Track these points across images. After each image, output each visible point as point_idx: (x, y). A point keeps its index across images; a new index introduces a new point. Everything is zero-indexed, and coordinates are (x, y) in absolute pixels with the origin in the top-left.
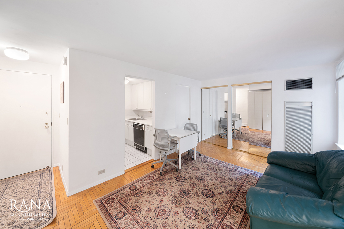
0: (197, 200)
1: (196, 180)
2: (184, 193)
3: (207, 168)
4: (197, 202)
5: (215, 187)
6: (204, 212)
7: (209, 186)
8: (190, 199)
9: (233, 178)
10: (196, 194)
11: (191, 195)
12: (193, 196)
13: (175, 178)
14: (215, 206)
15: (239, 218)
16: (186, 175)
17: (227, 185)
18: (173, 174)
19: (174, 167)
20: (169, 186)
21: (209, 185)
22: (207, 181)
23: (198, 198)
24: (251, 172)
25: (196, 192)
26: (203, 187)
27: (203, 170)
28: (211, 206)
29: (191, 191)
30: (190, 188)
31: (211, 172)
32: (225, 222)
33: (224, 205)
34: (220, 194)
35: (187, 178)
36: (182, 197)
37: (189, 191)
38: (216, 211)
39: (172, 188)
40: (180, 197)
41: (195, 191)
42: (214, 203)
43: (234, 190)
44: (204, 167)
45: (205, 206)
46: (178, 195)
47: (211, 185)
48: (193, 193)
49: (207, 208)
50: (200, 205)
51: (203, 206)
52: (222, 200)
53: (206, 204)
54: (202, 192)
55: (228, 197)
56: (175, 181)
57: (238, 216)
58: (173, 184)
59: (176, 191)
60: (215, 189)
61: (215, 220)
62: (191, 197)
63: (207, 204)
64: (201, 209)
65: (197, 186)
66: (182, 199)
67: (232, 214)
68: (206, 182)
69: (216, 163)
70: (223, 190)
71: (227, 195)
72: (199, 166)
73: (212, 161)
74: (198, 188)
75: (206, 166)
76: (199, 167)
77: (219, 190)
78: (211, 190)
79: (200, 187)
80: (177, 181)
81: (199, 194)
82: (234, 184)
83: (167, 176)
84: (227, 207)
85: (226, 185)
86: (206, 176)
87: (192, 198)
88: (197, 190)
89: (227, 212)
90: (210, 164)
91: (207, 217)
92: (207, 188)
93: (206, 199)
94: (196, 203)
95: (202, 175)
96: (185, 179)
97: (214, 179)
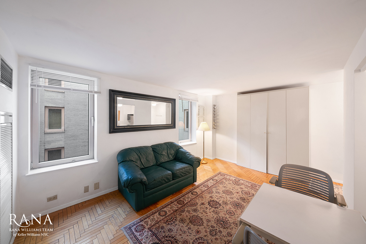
1: (228, 220)
2: (237, 205)
5: (206, 210)
7: (213, 211)
10: (226, 203)
11: (230, 203)
21: (212, 213)
22: (214, 219)
23: (224, 201)
26: (219, 211)
33: (203, 196)
34: (203, 204)
36: (238, 202)
37: (233, 207)
41: (228, 207)
42: (211, 197)
46: (242, 203)
47: (210, 212)
48: (229, 205)
50: (222, 196)
52: (203, 199)
54: (220, 206)
61: (212, 189)
63: (216, 197)
64: (220, 194)
65: (227, 211)
68: (215, 217)
70: (199, 206)
74: (225, 210)
77: (203, 207)
78: (211, 207)
79: (222, 211)
81: (223, 204)
86: (215, 228)
87: (229, 201)
88: (225, 208)
92: (215, 209)
93: (217, 200)
94: (225, 197)
95: (222, 229)
97: (204, 221)
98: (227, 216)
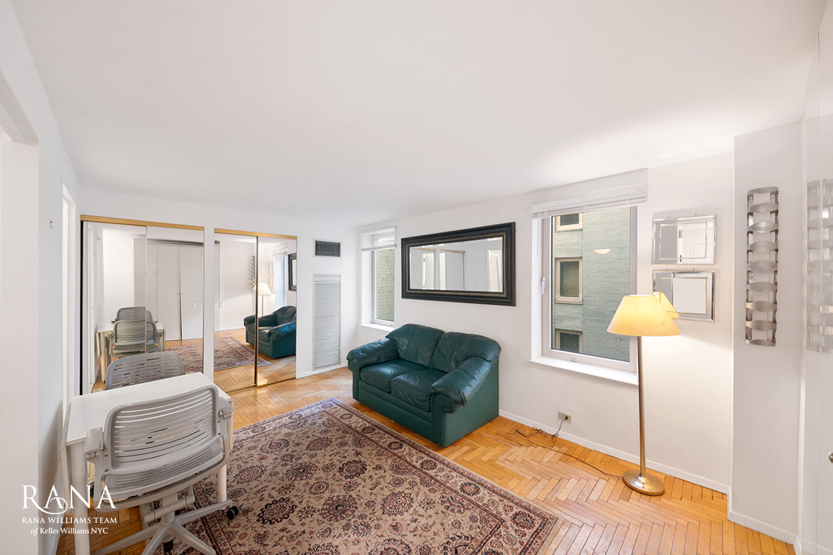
0: (366, 488)
1: (301, 480)
2: (340, 508)
3: (267, 453)
4: (371, 489)
5: (339, 455)
7: (332, 464)
8: (362, 501)
9: (323, 428)
10: (349, 487)
11: (350, 496)
12: (353, 494)
13: (263, 523)
14: (387, 468)
15: (410, 450)
16: (265, 496)
17: (340, 440)
20: (295, 542)
21: (327, 462)
22: (313, 463)
23: (360, 486)
24: (320, 406)
25: (341, 487)
26: (331, 473)
27: (269, 460)
28: (385, 472)
29: (336, 494)
30: (327, 495)
31: (284, 450)
32: (418, 465)
33: (383, 457)
34: (358, 454)
35: (282, 497)
36: (349, 513)
37: (335, 498)
38: (396, 469)
39: (311, 533)
40: (350, 518)
41: (337, 488)
42: (378, 467)
43: (354, 436)
44: (256, 456)
45: (385, 480)
46: (343, 522)
47: (330, 461)
48: (343, 492)
49: (389, 479)
50: (379, 486)
51: (383, 482)
52: (373, 455)
53: (380, 478)
54: (345, 477)
55: (369, 448)
56: (279, 526)
57: (407, 450)
58: (293, 532)
59: (326, 525)
60: (345, 457)
61: (414, 474)
62: (354, 496)
63: (379, 476)
64: (390, 486)
65: (324, 483)
66: (357, 513)
67: (404, 454)
68: (317, 465)
69: (252, 434)
70: (351, 449)
71: (365, 448)
74: (330, 482)
75: (254, 452)
76: (250, 465)
77: (348, 453)
78: (346, 463)
79: (329, 477)
80: (285, 520)
81: (350, 482)
82: (340, 432)
83: (242, 549)
84: (390, 454)
85: (338, 441)
86: (293, 461)
87: (358, 495)
88: (336, 483)
89: (399, 457)
90: (252, 444)
91: (408, 481)
92: (337, 467)
93: (367, 474)
94: (374, 491)
95: (288, 467)
96: (285, 500)
97: (314, 451)
98: (312, 481)
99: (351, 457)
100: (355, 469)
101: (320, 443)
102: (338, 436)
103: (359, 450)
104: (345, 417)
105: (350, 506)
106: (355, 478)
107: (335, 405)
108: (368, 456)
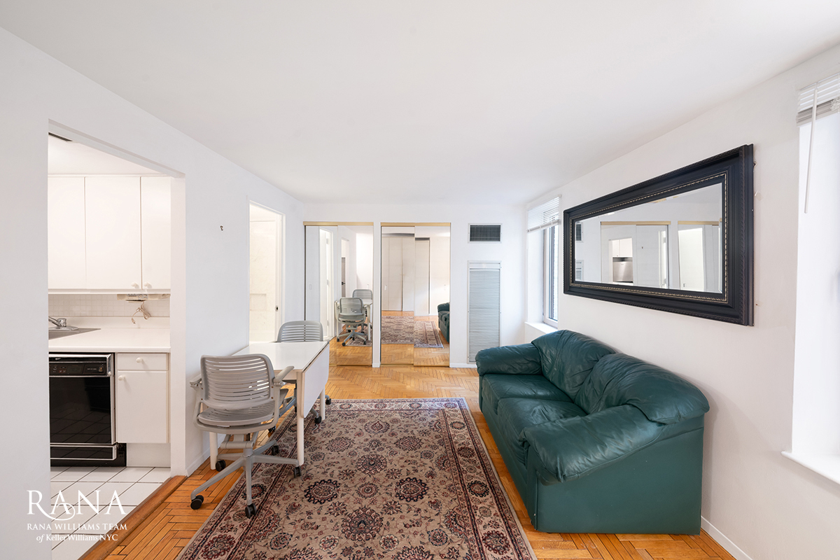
0: (402, 521)
1: (364, 472)
2: (362, 525)
3: (366, 430)
4: (405, 526)
5: (413, 466)
6: (435, 539)
7: (399, 472)
8: (386, 532)
9: (427, 428)
10: (389, 508)
11: (381, 519)
12: (386, 518)
13: (306, 496)
14: (444, 510)
15: (491, 505)
16: (329, 471)
17: (429, 449)
18: (289, 489)
19: (279, 466)
20: (304, 532)
21: (398, 467)
22: (387, 460)
23: (400, 514)
24: (444, 403)
25: (385, 503)
26: (391, 481)
27: (362, 439)
28: (437, 515)
29: (373, 507)
30: (366, 502)
31: (379, 434)
32: (482, 532)
33: (453, 495)
34: (431, 475)
35: (338, 480)
36: (364, 538)
37: (369, 511)
38: (452, 520)
39: (321, 533)
40: (359, 544)
41: (380, 502)
42: (435, 504)
43: (446, 452)
44: (358, 430)
45: (427, 524)
46: (351, 543)
47: (402, 467)
48: (380, 510)
49: (433, 526)
50: (415, 529)
51: (424, 526)
52: (444, 486)
53: (426, 518)
54: (397, 493)
55: (448, 474)
56: (311, 507)
57: (488, 503)
58: (312, 521)
59: (335, 535)
60: (416, 471)
61: (467, 541)
62: (384, 522)
63: (427, 515)
64: (427, 536)
65: (376, 488)
66: (368, 544)
67: (480, 506)
68: (388, 465)
69: (374, 408)
70: (430, 464)
71: (444, 472)
72: (343, 433)
73: (363, 406)
74: (381, 490)
75: (359, 425)
76: (347, 435)
77: (423, 468)
78: (412, 478)
79: (386, 484)
80: (318, 505)
81: (395, 502)
82: (437, 440)
83: (275, 509)
84: (462, 496)
85: (426, 449)
86: (376, 449)
87: (388, 523)
88: (384, 495)
89: (469, 507)
90: (365, 417)
91: (450, 546)
92: (401, 478)
93: (418, 504)
94: (406, 531)
95: (367, 453)
96: (336, 484)
97: (399, 449)
98: (369, 480)
99: (421, 475)
100: (413, 490)
101: (410, 443)
102: (431, 444)
103: (437, 470)
104: (456, 425)
105: (372, 530)
106: (404, 501)
107: (458, 408)
108: (438, 483)
